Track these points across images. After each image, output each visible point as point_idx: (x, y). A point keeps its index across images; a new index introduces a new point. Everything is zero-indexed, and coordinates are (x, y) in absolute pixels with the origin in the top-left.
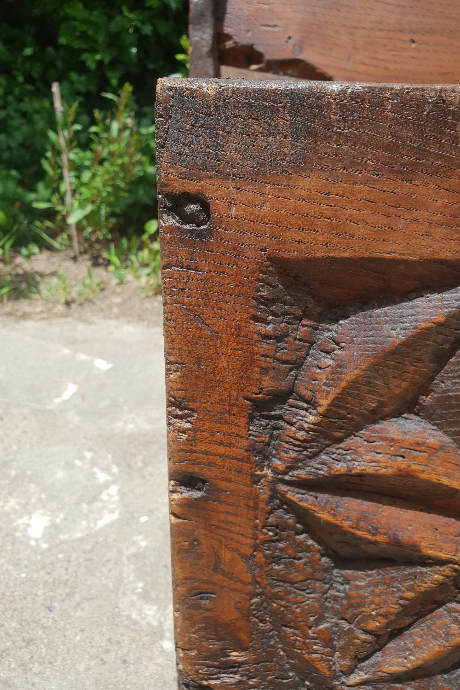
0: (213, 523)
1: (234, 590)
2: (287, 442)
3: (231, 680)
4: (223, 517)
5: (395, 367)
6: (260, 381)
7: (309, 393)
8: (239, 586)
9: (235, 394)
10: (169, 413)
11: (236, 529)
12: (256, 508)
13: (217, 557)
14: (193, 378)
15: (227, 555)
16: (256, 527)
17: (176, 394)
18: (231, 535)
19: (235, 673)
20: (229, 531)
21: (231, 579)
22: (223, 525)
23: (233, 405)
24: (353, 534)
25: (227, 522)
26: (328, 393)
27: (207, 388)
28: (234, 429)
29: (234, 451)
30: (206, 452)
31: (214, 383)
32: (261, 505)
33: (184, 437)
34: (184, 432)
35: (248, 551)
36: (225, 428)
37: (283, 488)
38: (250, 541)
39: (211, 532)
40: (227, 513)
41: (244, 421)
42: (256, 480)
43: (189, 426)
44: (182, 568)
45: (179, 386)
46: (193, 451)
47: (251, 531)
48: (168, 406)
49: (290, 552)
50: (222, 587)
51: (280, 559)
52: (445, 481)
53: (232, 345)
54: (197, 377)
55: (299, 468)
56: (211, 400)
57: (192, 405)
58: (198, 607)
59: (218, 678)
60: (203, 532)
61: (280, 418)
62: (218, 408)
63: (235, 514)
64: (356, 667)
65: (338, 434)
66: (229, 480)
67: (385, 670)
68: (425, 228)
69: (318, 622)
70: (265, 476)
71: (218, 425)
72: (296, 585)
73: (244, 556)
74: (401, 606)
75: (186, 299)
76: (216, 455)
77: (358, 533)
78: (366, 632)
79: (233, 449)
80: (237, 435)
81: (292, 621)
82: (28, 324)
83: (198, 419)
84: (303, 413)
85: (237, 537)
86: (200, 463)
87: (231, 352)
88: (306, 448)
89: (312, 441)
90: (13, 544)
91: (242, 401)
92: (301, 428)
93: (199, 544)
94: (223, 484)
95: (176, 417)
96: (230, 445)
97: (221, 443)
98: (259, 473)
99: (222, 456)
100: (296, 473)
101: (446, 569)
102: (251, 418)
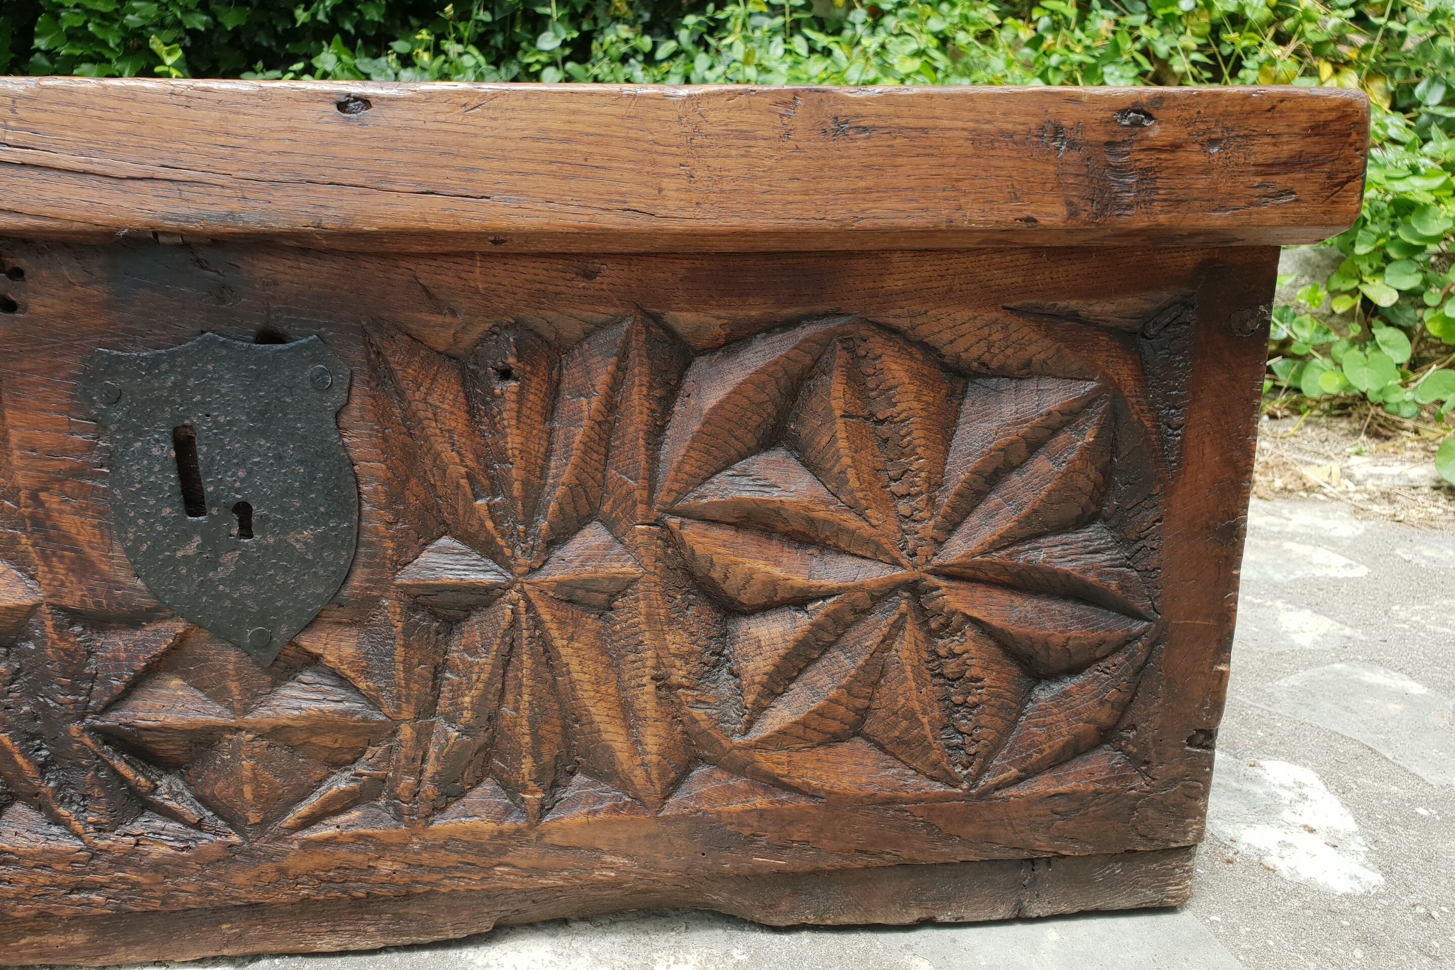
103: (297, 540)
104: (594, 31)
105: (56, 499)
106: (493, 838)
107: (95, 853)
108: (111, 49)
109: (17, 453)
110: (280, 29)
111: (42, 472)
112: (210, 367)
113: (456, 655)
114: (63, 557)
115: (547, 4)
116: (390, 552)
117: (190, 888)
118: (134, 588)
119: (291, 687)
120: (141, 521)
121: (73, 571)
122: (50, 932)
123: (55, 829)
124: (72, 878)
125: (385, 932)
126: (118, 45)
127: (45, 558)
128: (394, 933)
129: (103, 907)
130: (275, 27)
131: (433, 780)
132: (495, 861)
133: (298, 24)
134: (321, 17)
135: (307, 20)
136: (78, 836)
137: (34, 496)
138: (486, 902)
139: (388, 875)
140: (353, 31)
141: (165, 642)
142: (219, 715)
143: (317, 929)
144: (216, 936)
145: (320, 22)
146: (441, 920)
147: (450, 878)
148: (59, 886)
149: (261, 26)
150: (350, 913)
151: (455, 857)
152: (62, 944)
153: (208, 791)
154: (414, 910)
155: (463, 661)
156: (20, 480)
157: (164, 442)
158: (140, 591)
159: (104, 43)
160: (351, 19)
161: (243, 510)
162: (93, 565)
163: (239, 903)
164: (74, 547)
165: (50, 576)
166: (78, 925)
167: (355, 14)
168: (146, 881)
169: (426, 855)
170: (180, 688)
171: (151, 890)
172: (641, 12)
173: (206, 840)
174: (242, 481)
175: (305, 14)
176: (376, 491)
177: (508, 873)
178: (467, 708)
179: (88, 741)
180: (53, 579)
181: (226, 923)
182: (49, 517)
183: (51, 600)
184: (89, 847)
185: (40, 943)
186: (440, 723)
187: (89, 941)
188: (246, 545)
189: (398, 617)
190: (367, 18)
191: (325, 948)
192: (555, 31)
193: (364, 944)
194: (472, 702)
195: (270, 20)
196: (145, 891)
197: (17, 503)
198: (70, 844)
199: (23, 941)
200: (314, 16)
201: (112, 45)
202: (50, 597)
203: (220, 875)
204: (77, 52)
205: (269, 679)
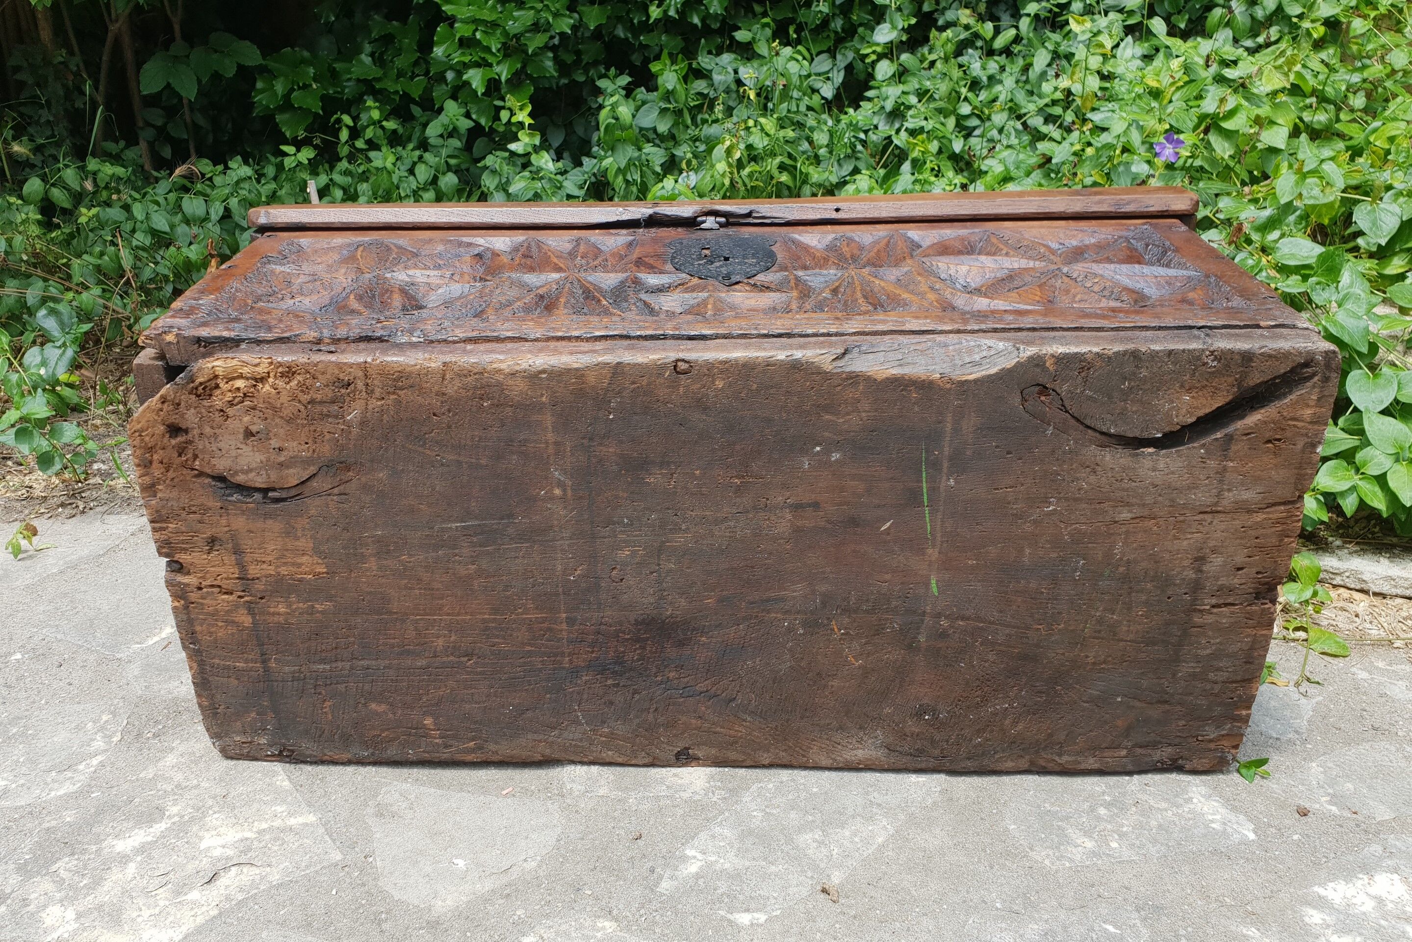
104: (936, 10)
108: (493, 54)
110: (635, 21)
126: (499, 50)
130: (631, 20)
133: (651, 21)
134: (672, 13)
135: (659, 16)
140: (699, 25)
149: (619, 19)
159: (488, 49)
175: (658, 10)
190: (711, 11)
192: (892, 22)
195: (628, 14)
200: (666, 11)
201: (494, 50)
204: (467, 59)
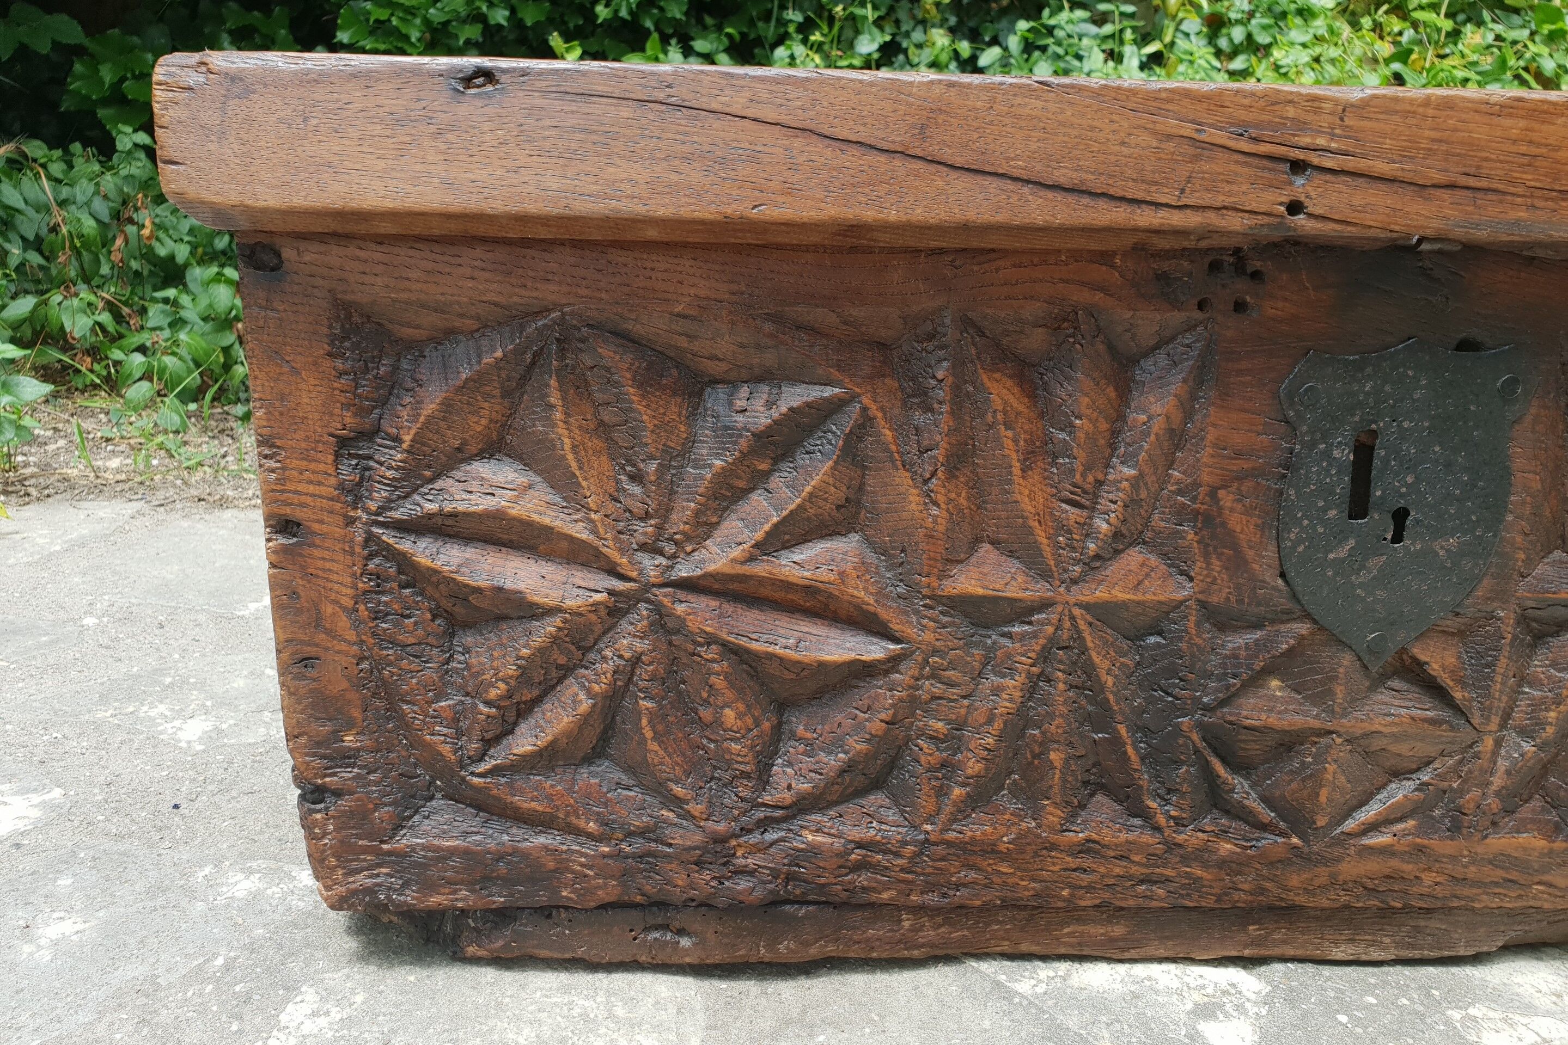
0: (310, 571)
1: (339, 652)
2: (379, 482)
3: (350, 775)
4: (320, 563)
5: (468, 403)
6: (342, 416)
7: (395, 431)
8: (344, 646)
9: (319, 430)
10: (260, 454)
11: (334, 577)
12: (352, 553)
13: (318, 611)
14: (277, 414)
15: (328, 609)
16: (354, 574)
17: (265, 431)
18: (329, 585)
19: (353, 766)
20: (329, 580)
21: (334, 638)
22: (320, 573)
23: (318, 442)
24: (454, 579)
25: (324, 570)
26: (410, 428)
27: (291, 424)
28: (322, 467)
29: (324, 490)
30: (296, 492)
31: (297, 420)
32: (358, 549)
33: (273, 476)
34: (273, 471)
35: (350, 603)
36: (312, 466)
37: (377, 530)
38: (349, 591)
39: (309, 582)
40: (324, 559)
41: (331, 458)
42: (350, 521)
43: (279, 465)
44: (284, 627)
45: (265, 423)
46: (283, 491)
47: (349, 579)
48: (258, 446)
49: (396, 607)
50: (327, 649)
51: (387, 614)
52: (535, 517)
53: (312, 381)
54: (281, 414)
55: (391, 509)
56: (297, 437)
57: (278, 442)
58: (302, 677)
59: (334, 774)
60: (301, 582)
61: (369, 458)
62: (304, 445)
63: (333, 560)
64: (485, 754)
65: (428, 473)
66: (321, 522)
67: (515, 751)
68: (468, 271)
69: (438, 698)
70: (360, 518)
71: (305, 463)
72: (408, 649)
73: (344, 609)
74: (519, 667)
75: (265, 337)
76: (306, 494)
77: (459, 578)
78: (488, 703)
79: (323, 488)
80: (326, 473)
81: (407, 693)
82: (228, 514)
83: (286, 457)
84: (392, 452)
85: (336, 587)
86: (292, 504)
87: (311, 388)
88: (396, 488)
89: (402, 479)
90: (155, 746)
91: (326, 438)
92: (389, 468)
93: (298, 598)
94: (316, 527)
95: (266, 457)
96: (319, 483)
97: (310, 482)
98: (352, 514)
99: (312, 495)
100: (389, 514)
101: (558, 621)
102: (337, 455)
103: (1442, 547)
105: (1231, 497)
106: (1542, 855)
107: (1172, 846)
109: (1209, 450)
110: (571, 25)
111: (1226, 470)
112: (1410, 373)
113: (1539, 669)
114: (1222, 554)
115: (863, 5)
116: (1520, 563)
117: (1246, 887)
118: (1275, 588)
119: (1382, 693)
120: (1306, 522)
121: (1227, 569)
122: (1094, 921)
123: (1137, 821)
124: (1144, 871)
125: (1398, 945)
127: (1206, 556)
128: (1411, 946)
129: (1162, 900)
131: (1497, 793)
132: (1536, 879)
133: (600, 20)
135: (609, 17)
136: (1157, 829)
137: (1213, 493)
138: (1505, 920)
139: (1430, 887)
141: (1287, 643)
142: (1317, 717)
143: (1337, 937)
144: (1242, 937)
145: (622, 19)
146: (1457, 936)
147: (1488, 894)
148: (1130, 877)
150: (1374, 923)
151: (1500, 873)
152: (1102, 935)
153: (1278, 793)
154: (1434, 924)
155: (1549, 678)
156: (1206, 478)
157: (1346, 444)
158: (1280, 591)
159: (406, 38)
160: (651, 16)
161: (1400, 516)
162: (1246, 562)
163: (1283, 904)
164: (1235, 546)
165: (1205, 572)
166: (1122, 916)
167: (655, 11)
168: (1209, 877)
169: (1473, 869)
170: (1280, 689)
171: (1211, 887)
172: (947, 16)
173: (1268, 840)
174: (1408, 486)
175: (606, 10)
176: (1524, 503)
177: (1543, 892)
178: (1551, 724)
179: (1195, 737)
180: (1207, 576)
181: (1254, 924)
182: (1220, 514)
183: (1200, 596)
184: (1165, 842)
185: (1082, 934)
186: (1512, 737)
187: (1129, 933)
188: (1395, 549)
189: (1509, 629)
190: (669, 15)
191: (1340, 956)
192: (870, 33)
193: (1375, 955)
194: (1557, 718)
195: (562, 16)
196: (1204, 886)
197: (1194, 500)
198: (1148, 838)
199: (1066, 930)
200: (616, 12)
201: (413, 40)
202: (1200, 592)
203: (1276, 875)
205: (1367, 684)
